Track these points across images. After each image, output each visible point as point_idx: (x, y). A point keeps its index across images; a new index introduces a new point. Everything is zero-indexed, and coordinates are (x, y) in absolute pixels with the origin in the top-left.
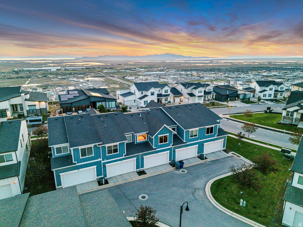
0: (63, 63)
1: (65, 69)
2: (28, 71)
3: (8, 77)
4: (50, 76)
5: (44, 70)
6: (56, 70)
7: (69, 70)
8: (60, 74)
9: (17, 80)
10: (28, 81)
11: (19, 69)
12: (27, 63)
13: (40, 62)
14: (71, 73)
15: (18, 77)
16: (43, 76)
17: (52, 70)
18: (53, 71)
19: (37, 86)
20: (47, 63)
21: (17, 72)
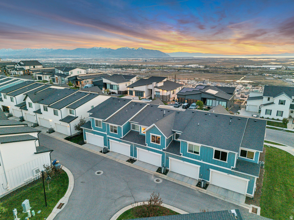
0: (288, 61)
1: (286, 68)
2: (247, 68)
3: (229, 72)
4: (265, 75)
5: (263, 68)
6: (275, 68)
7: (290, 70)
8: (278, 73)
9: (234, 76)
10: (243, 78)
11: (240, 66)
12: (250, 61)
13: (263, 60)
14: (292, 73)
15: (236, 73)
16: (259, 74)
17: (270, 68)
18: (272, 70)
19: (249, 83)
20: (269, 62)
21: (237, 69)
